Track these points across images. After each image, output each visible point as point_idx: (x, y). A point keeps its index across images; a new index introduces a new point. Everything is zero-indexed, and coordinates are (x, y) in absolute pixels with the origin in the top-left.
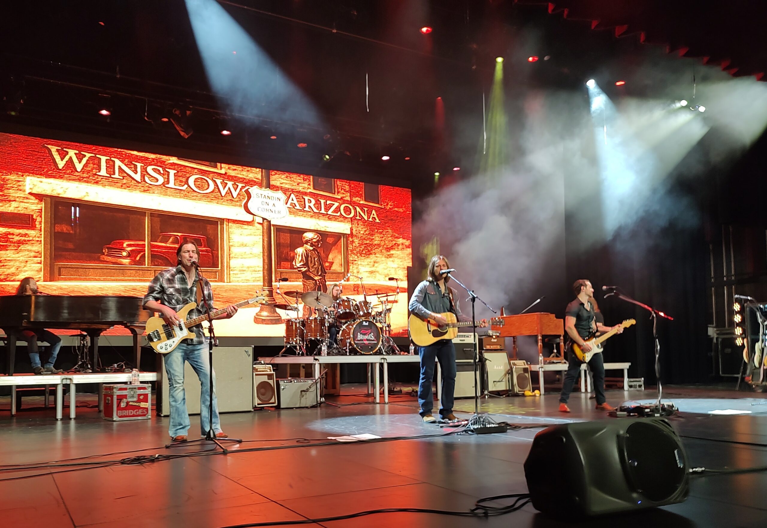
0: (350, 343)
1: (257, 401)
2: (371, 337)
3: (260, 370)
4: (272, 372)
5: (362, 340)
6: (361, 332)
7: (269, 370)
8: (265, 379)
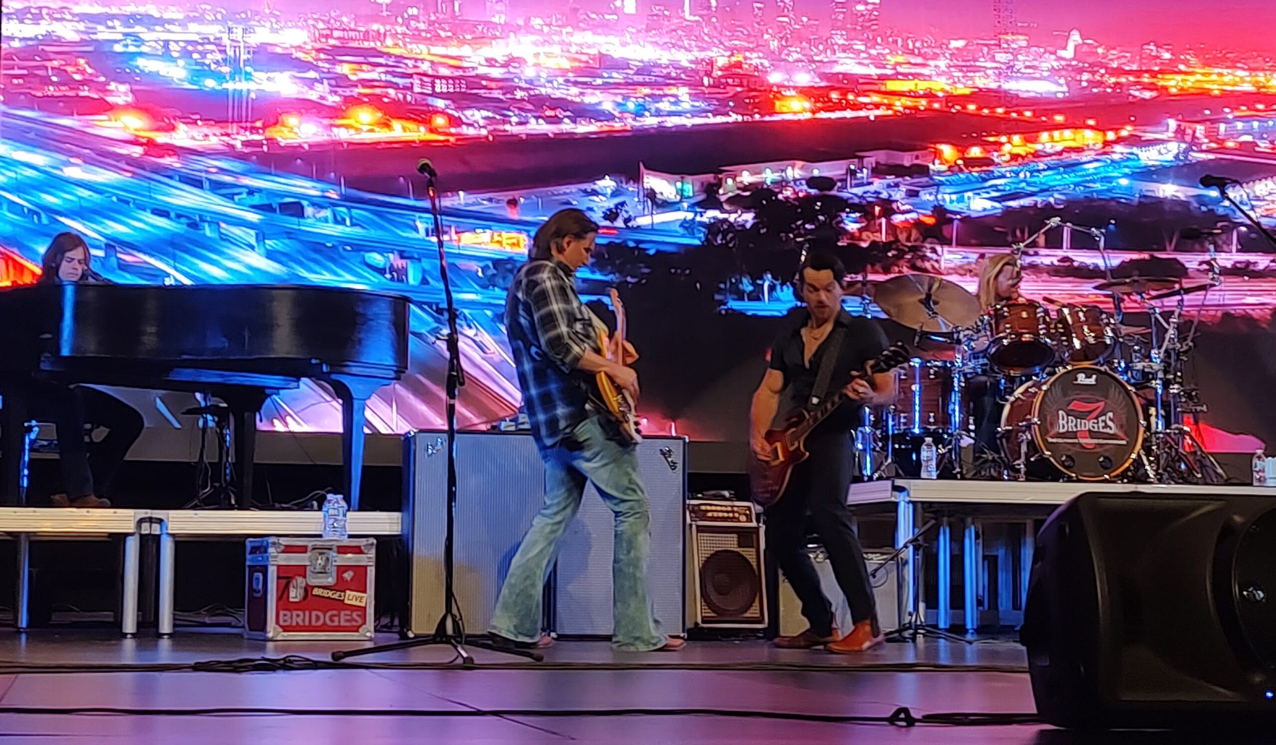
1: (699, 612)
3: (715, 514)
4: (754, 524)
5: (1074, 435)
6: (1070, 407)
7: (743, 518)
8: (730, 543)
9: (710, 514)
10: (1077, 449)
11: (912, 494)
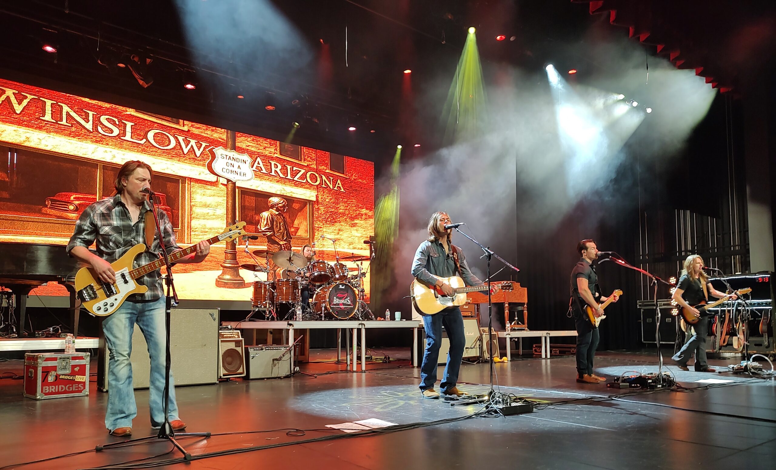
0: (326, 307)
1: (222, 371)
2: (347, 302)
3: (227, 336)
4: (241, 339)
5: (338, 304)
6: (338, 296)
7: (237, 337)
8: (232, 346)
9: (225, 336)
10: (339, 309)
11: (294, 326)
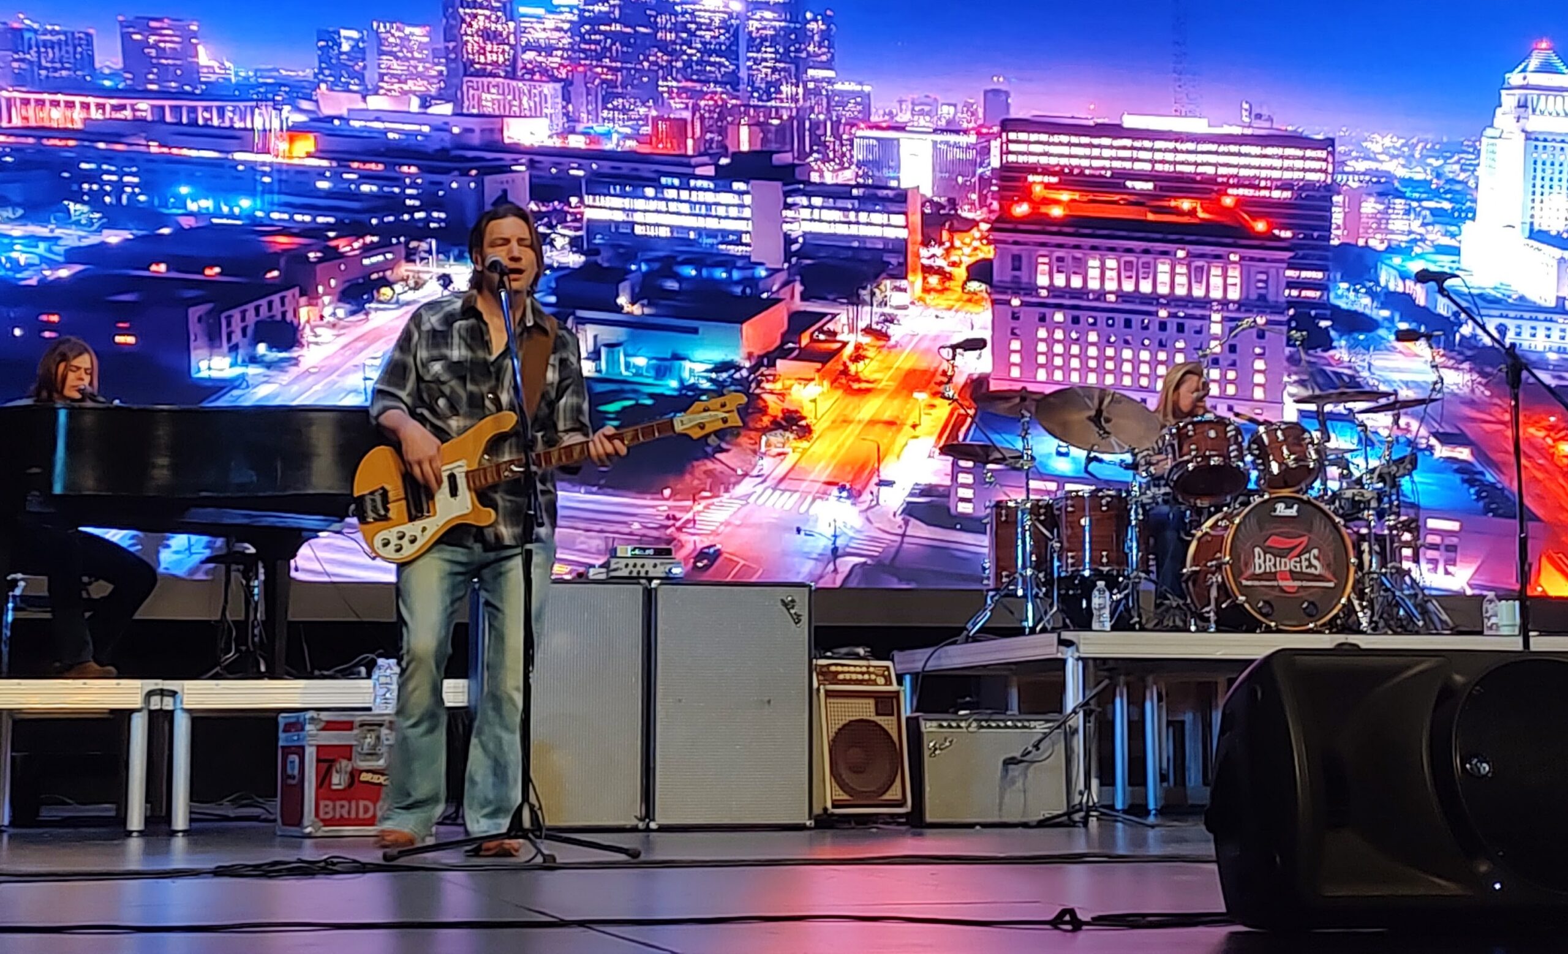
0: (1222, 587)
1: (829, 793)
3: (848, 676)
4: (895, 687)
5: (1272, 576)
6: (1268, 543)
8: (865, 710)
9: (841, 677)
10: (1277, 593)
11: (1082, 648)
